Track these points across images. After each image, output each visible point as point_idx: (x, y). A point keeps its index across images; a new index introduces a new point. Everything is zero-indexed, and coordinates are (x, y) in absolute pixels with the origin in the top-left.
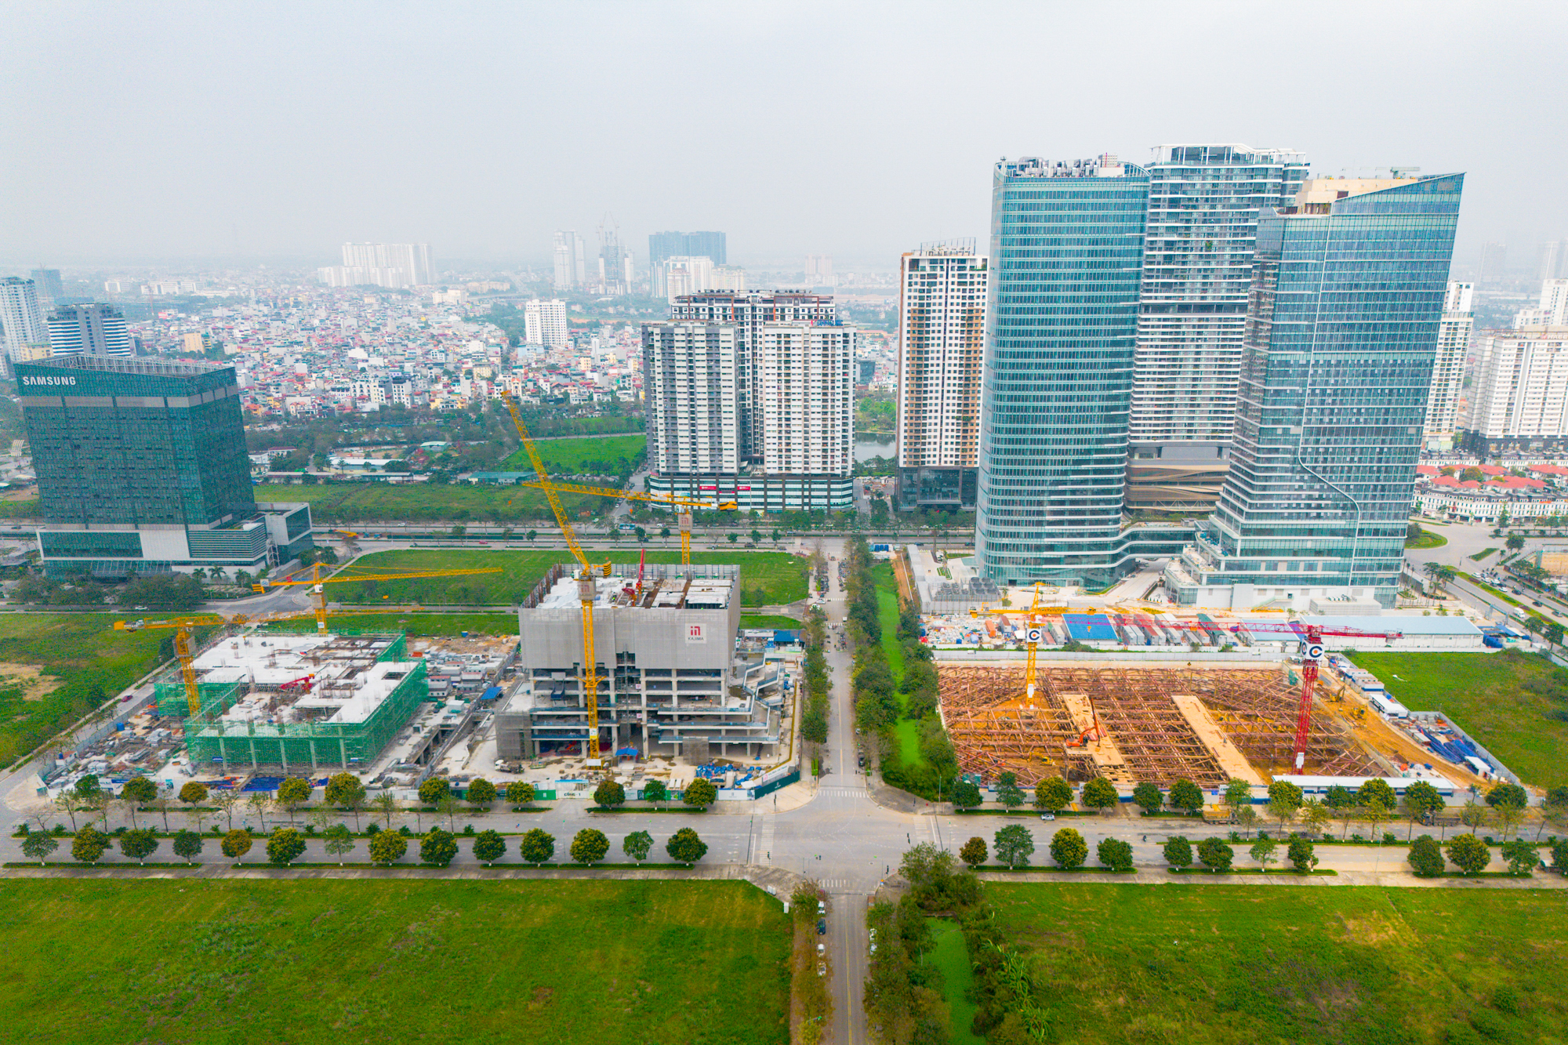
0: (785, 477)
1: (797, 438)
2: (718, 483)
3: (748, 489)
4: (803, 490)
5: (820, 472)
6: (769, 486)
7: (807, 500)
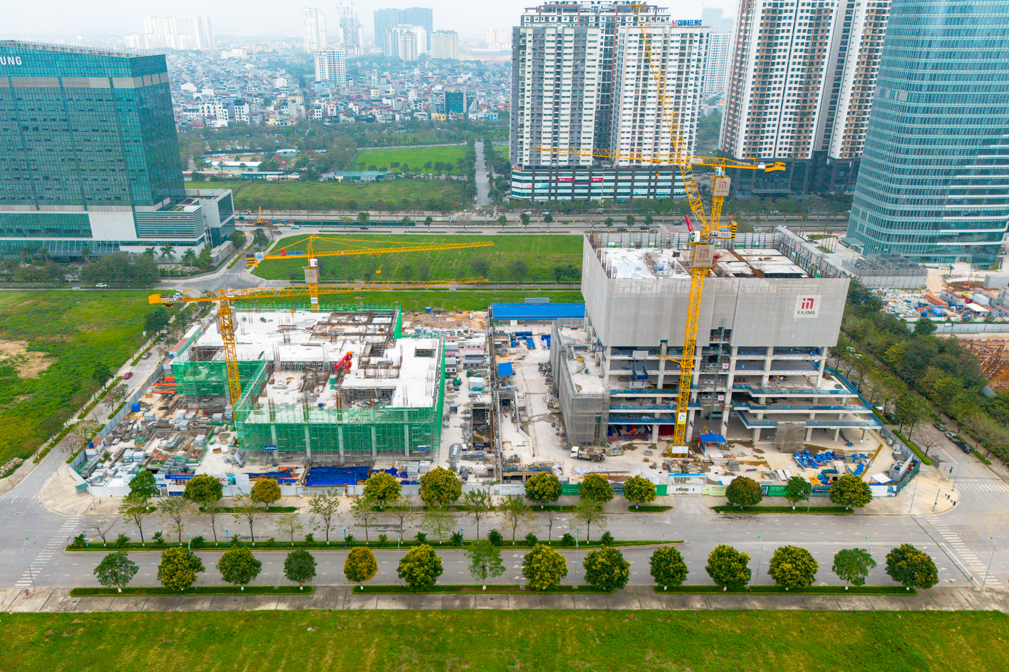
0: (635, 170)
1: (648, 133)
2: (574, 175)
3: (601, 181)
4: (650, 181)
5: (666, 164)
6: (620, 178)
7: (652, 190)
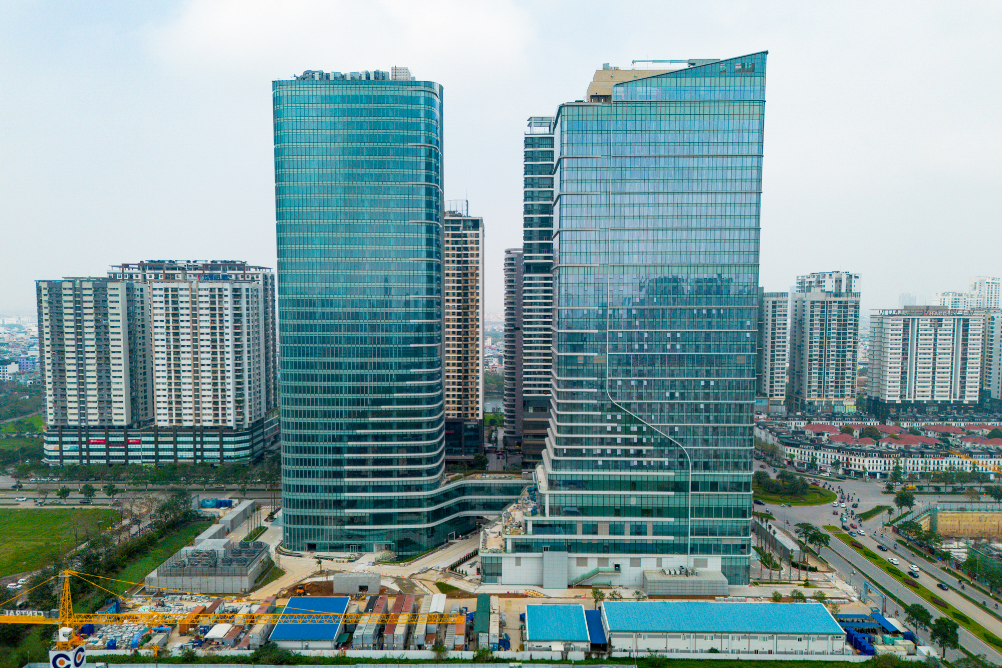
0: (175, 431)
2: (107, 436)
3: (139, 442)
4: (195, 443)
5: (211, 424)
6: (160, 439)
7: (199, 454)
